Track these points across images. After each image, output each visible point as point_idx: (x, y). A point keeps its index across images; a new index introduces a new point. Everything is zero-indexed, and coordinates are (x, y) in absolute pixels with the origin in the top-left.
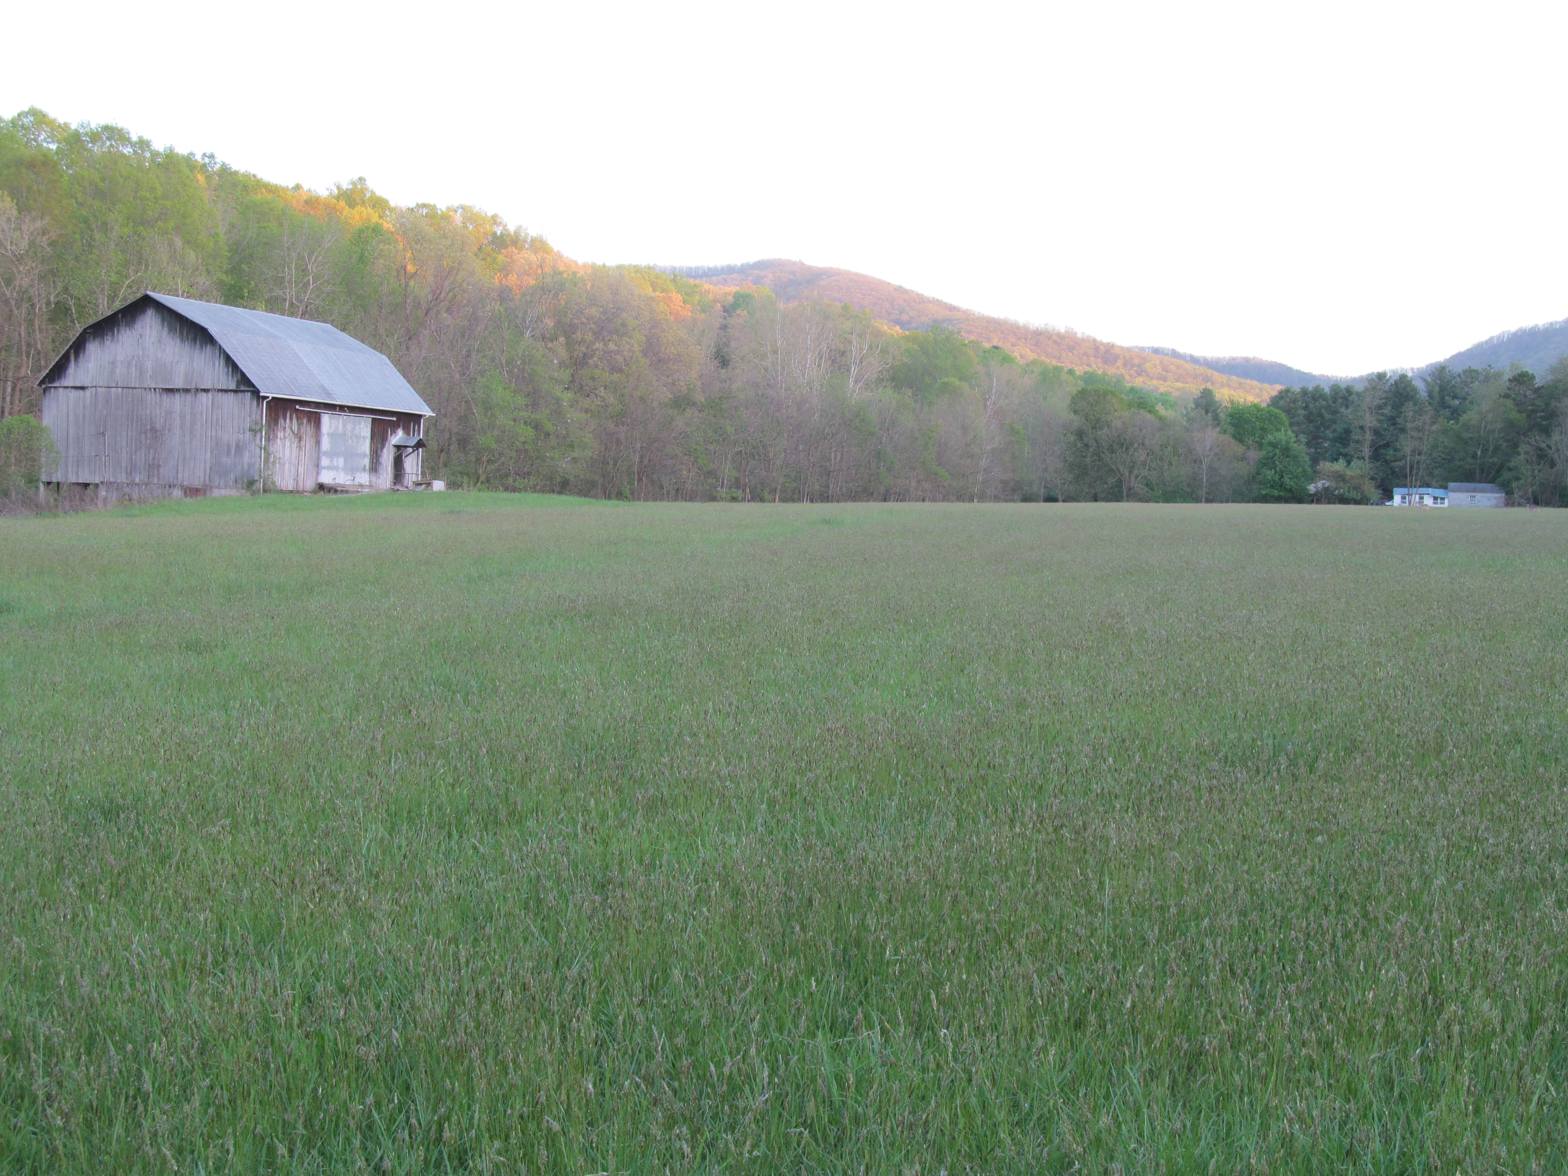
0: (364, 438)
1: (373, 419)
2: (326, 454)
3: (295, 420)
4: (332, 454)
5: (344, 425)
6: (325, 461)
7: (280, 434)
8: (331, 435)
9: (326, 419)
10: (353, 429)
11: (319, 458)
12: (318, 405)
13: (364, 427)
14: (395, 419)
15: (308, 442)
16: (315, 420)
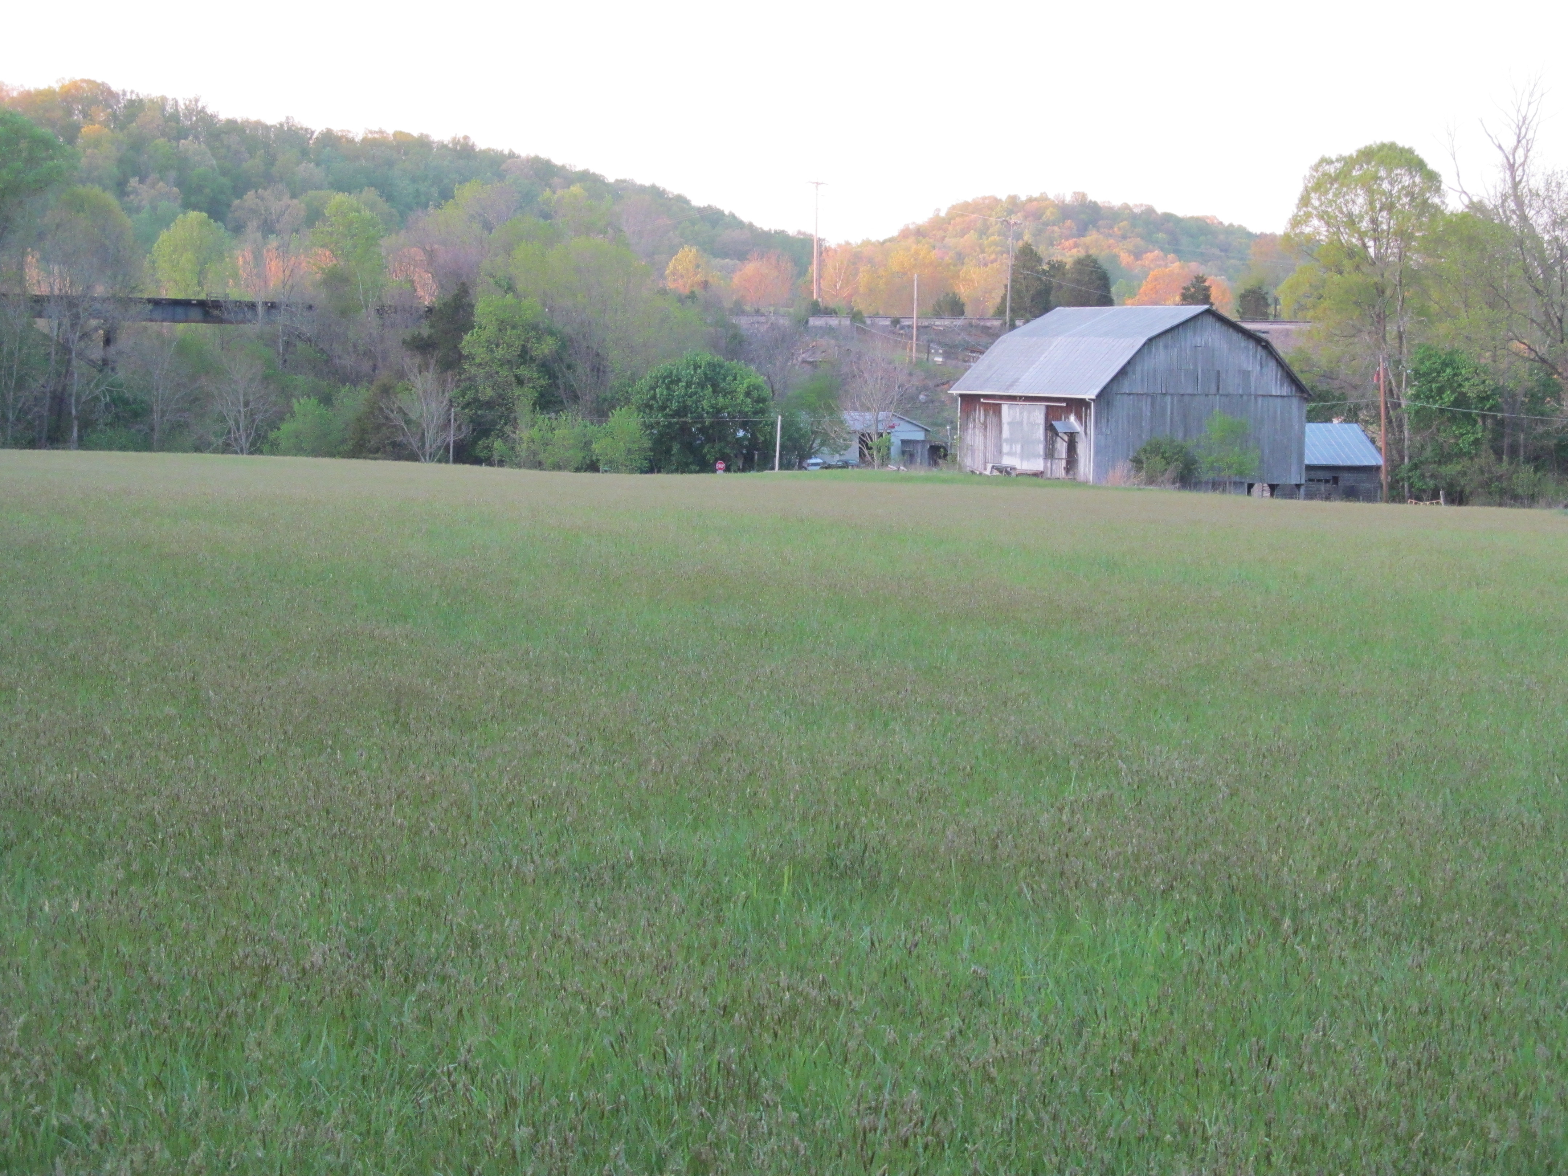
0: (1038, 424)
1: (1047, 407)
2: (1007, 440)
3: (982, 412)
4: (1011, 441)
5: (1021, 413)
6: (1006, 448)
7: (971, 425)
8: (1010, 424)
9: (1005, 408)
10: (1029, 418)
11: (1001, 446)
12: (1002, 397)
13: (1037, 415)
14: (1064, 404)
15: (991, 432)
16: (997, 409)
